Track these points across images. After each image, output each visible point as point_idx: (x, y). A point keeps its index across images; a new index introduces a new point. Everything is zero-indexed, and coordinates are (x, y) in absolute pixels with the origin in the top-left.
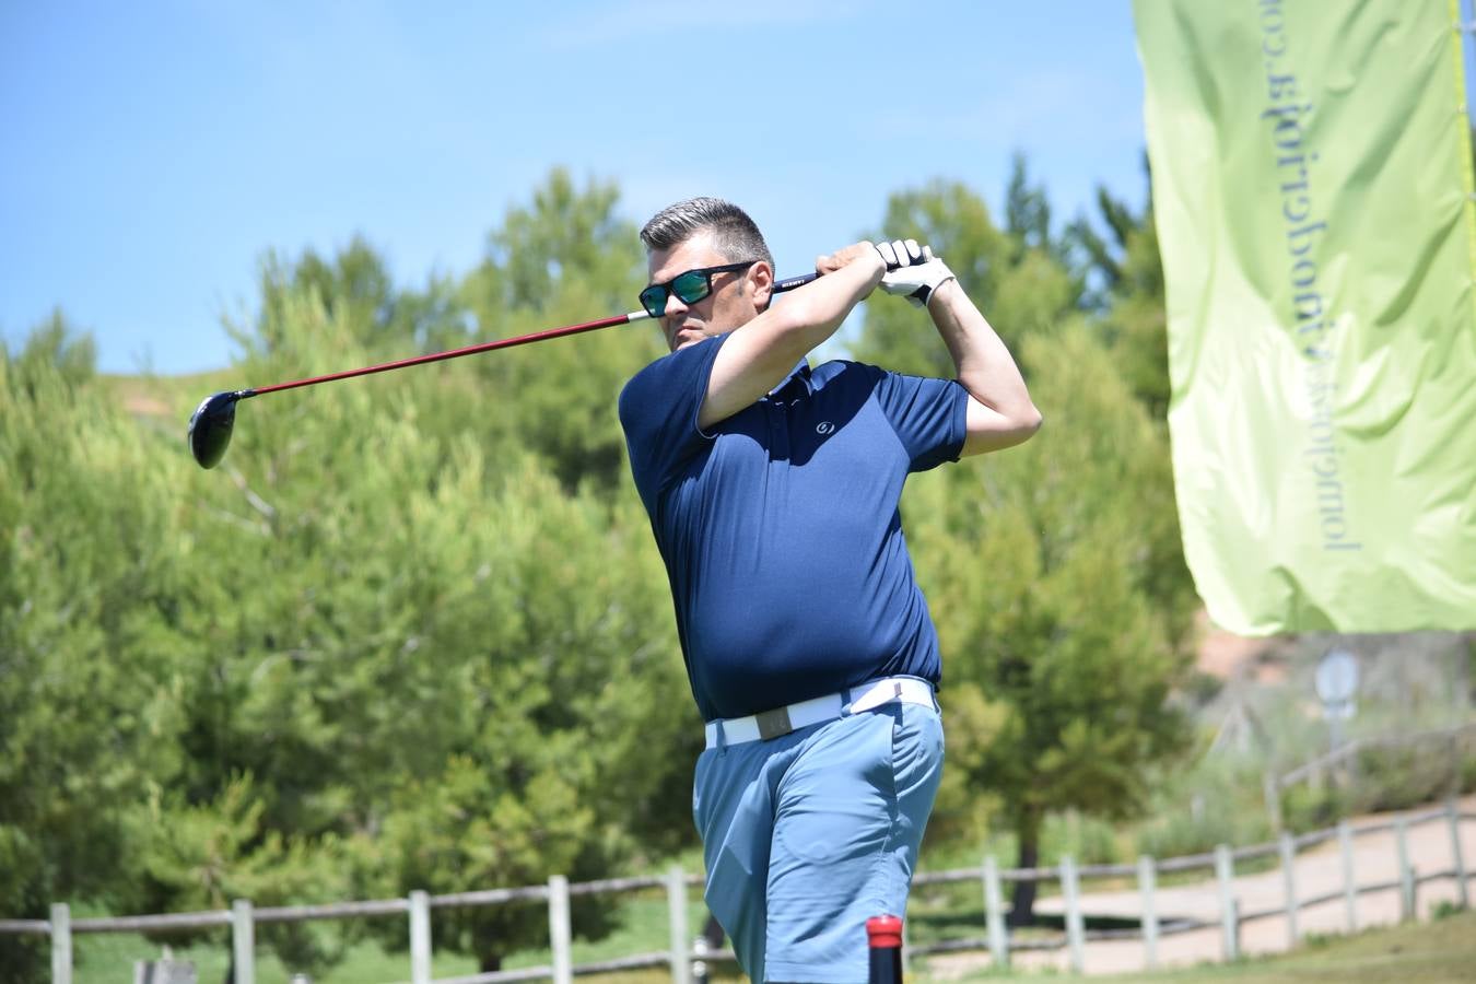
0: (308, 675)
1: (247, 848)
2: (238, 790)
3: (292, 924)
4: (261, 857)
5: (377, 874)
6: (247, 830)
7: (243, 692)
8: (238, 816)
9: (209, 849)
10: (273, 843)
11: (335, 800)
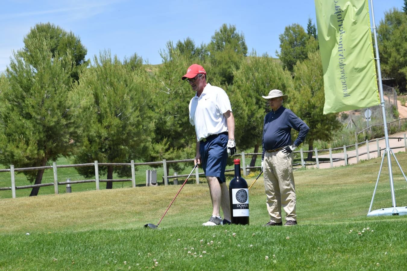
0: (177, 119)
1: (167, 150)
2: (165, 140)
3: (176, 163)
4: (169, 152)
5: (191, 154)
6: (167, 147)
7: (165, 122)
8: (165, 144)
9: (160, 150)
10: (171, 149)
11: (182, 141)
